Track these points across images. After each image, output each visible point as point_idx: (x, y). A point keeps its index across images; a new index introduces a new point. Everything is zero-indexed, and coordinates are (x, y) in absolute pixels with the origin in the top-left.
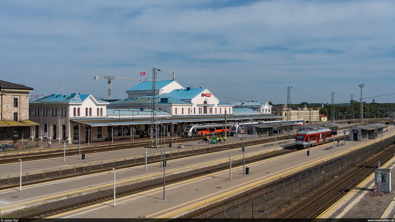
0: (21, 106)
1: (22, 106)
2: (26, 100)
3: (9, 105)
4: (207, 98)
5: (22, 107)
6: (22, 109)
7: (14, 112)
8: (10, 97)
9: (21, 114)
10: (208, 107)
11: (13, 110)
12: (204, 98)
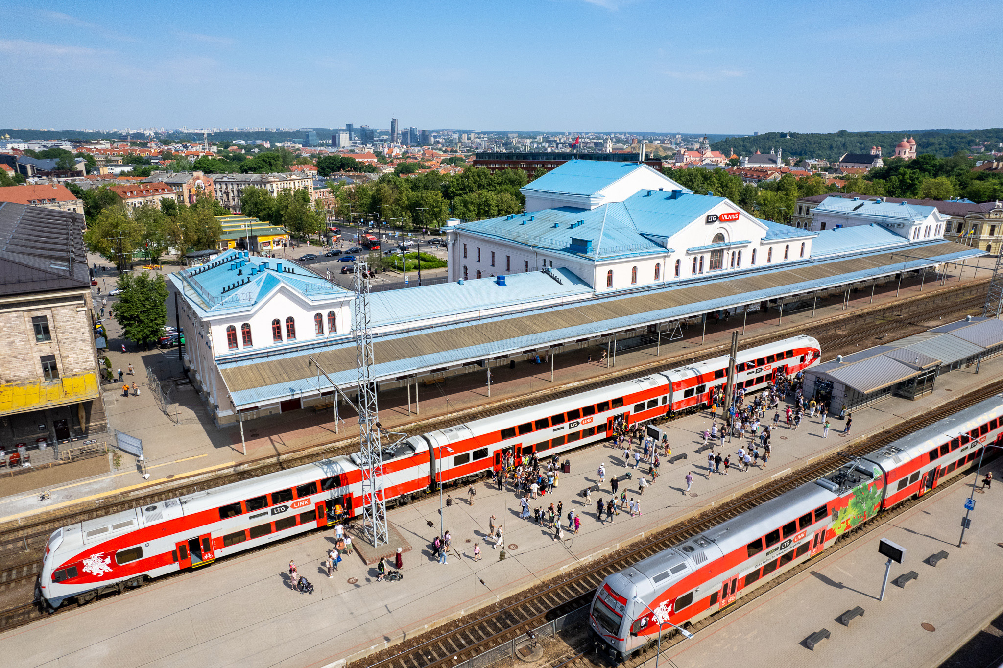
0: (60, 335)
1: (63, 336)
2: (74, 317)
3: (17, 340)
4: (725, 225)
5: (66, 339)
6: (64, 343)
7: (42, 355)
8: (17, 317)
9: (65, 357)
10: (725, 252)
11: (36, 350)
12: (716, 228)
